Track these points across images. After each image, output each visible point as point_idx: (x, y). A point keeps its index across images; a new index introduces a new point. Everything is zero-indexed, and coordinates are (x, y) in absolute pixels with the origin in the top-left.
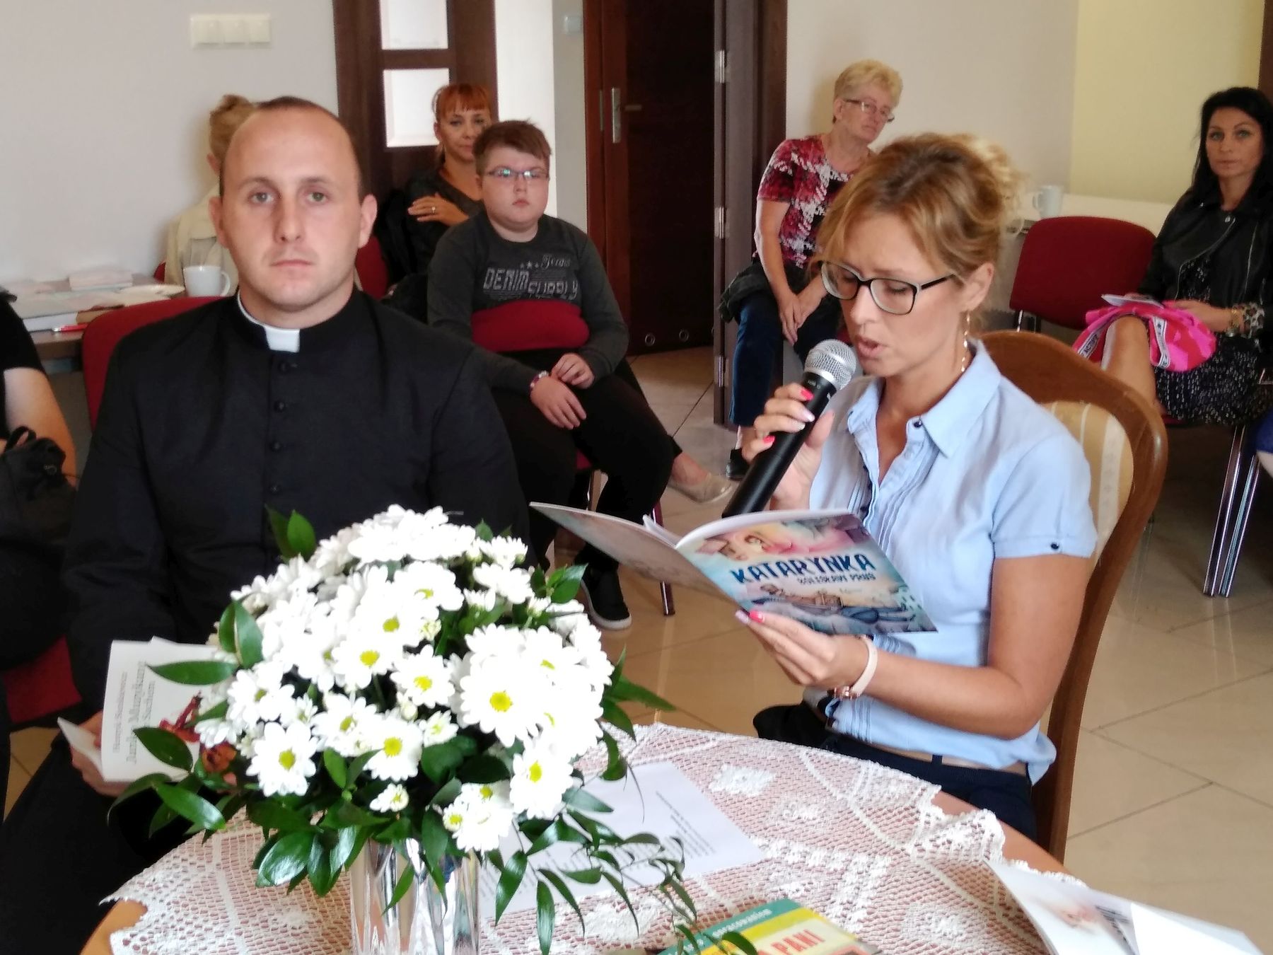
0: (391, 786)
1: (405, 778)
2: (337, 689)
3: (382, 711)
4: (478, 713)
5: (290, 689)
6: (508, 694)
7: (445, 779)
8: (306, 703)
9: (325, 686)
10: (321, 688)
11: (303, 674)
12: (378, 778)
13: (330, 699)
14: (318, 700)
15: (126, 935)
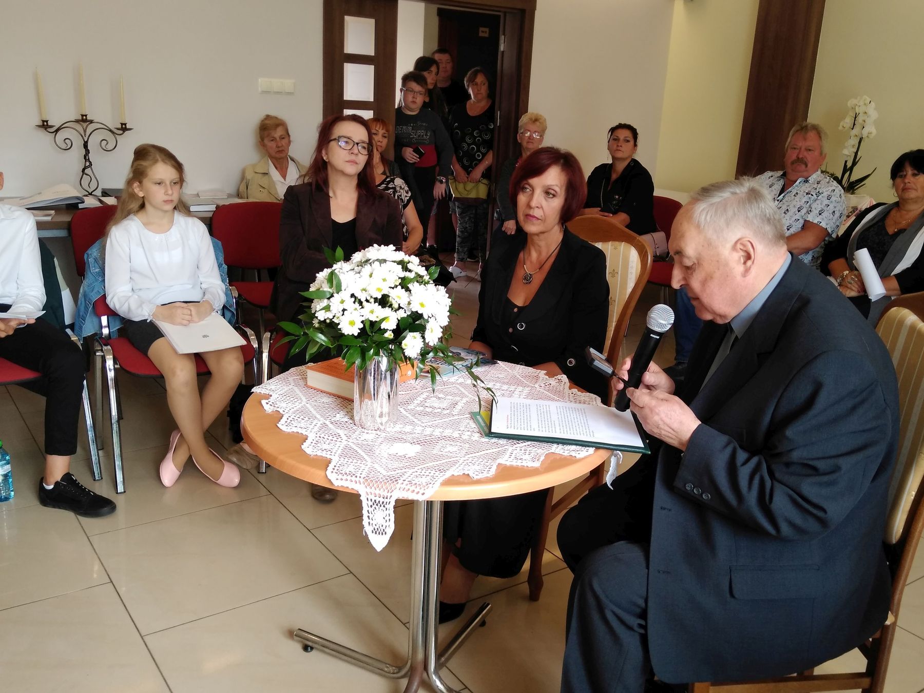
0: (388, 331)
1: (392, 329)
2: (367, 301)
3: (382, 307)
4: (415, 307)
5: (353, 299)
6: (424, 303)
7: (405, 330)
8: (357, 304)
9: (363, 300)
10: (362, 300)
11: (355, 295)
12: (384, 329)
13: (365, 303)
14: (361, 303)
15: (267, 401)
